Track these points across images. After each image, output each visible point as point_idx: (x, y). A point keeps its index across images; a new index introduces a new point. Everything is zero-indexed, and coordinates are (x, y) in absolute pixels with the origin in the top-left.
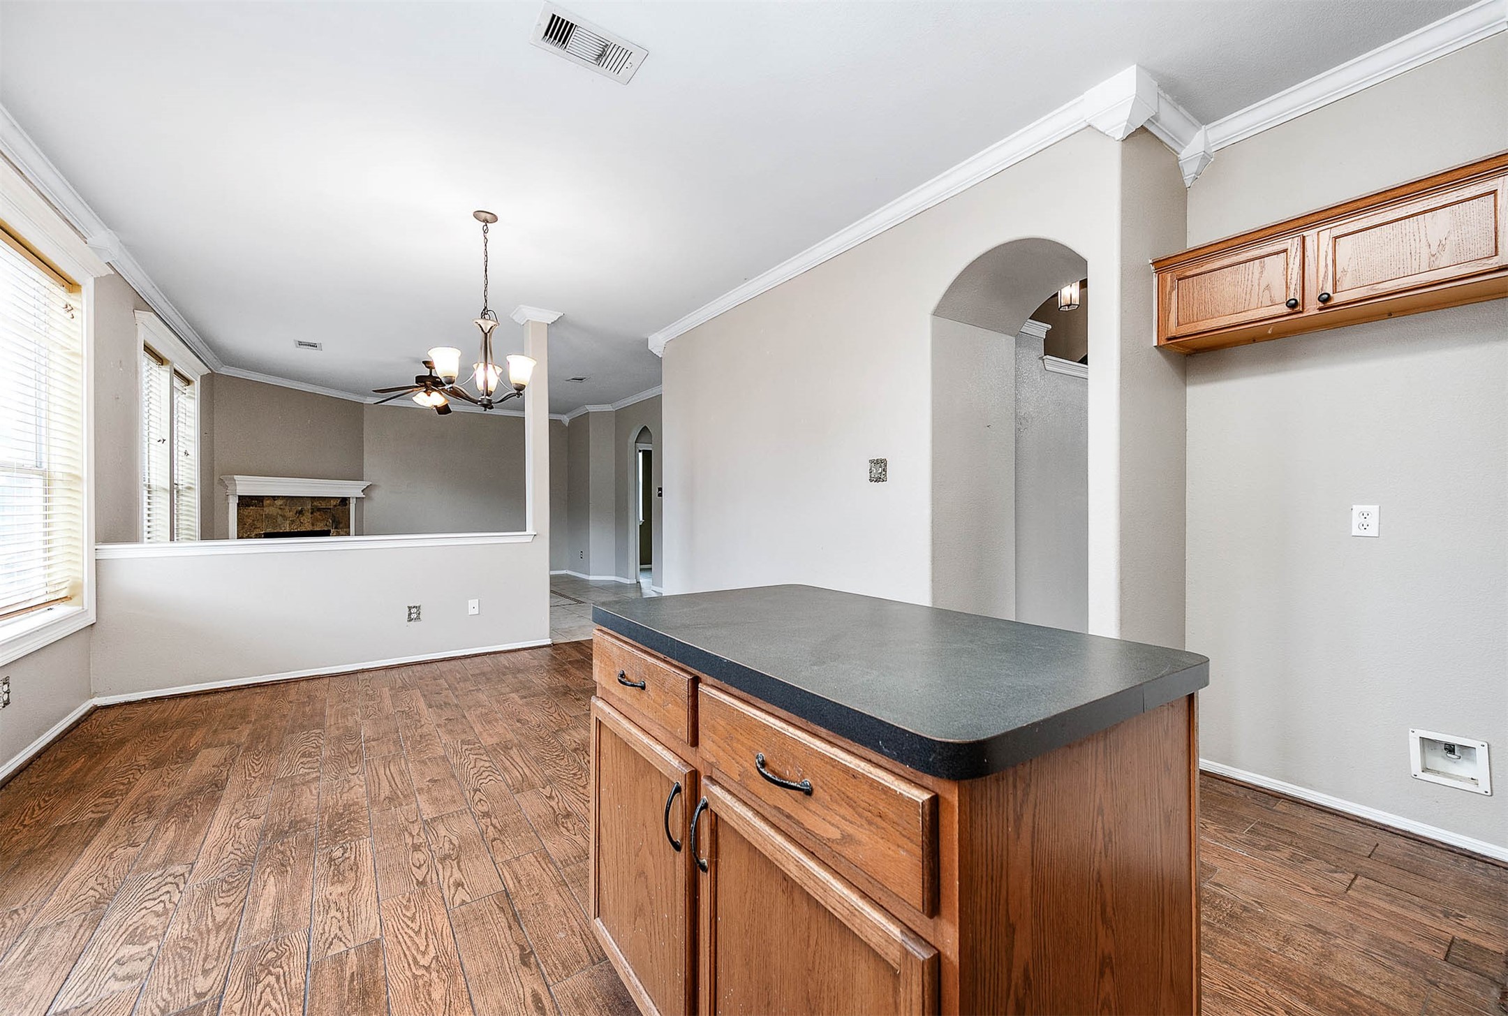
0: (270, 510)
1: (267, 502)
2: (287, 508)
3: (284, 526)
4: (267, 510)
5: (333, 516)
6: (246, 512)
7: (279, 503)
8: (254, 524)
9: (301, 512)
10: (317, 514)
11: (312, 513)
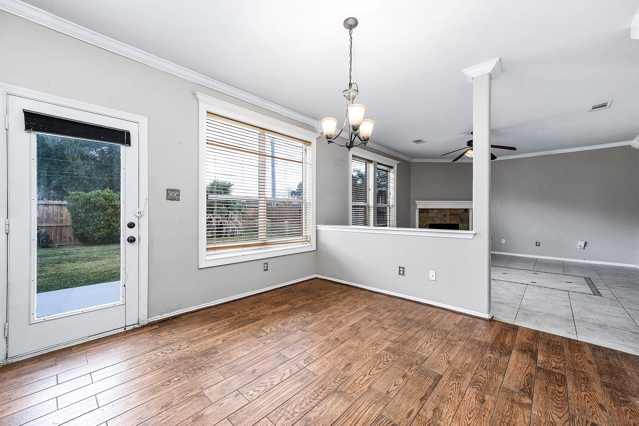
0: (431, 214)
1: (430, 211)
2: (439, 214)
3: (437, 221)
4: (430, 214)
5: (460, 217)
6: (422, 215)
7: (435, 211)
8: (425, 220)
9: (445, 215)
10: (452, 217)
11: (450, 216)
